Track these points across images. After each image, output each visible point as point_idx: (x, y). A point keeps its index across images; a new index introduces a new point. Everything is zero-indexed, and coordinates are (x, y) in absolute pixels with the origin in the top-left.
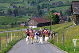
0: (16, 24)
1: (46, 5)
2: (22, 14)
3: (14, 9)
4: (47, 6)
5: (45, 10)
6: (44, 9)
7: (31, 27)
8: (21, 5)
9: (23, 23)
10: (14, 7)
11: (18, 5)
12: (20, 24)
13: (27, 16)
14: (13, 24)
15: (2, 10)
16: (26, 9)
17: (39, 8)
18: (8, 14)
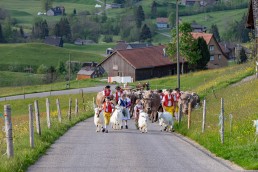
0: (62, 69)
1: (165, 5)
2: (84, 35)
3: (58, 19)
4: (169, 9)
5: (160, 23)
6: (159, 19)
7: (113, 79)
8: (81, 7)
9: (85, 65)
10: (58, 12)
11: (69, 8)
12: (76, 69)
13: (101, 42)
14: (52, 70)
15: (15, 23)
16: (97, 20)
17: (140, 15)
18: (35, 36)
